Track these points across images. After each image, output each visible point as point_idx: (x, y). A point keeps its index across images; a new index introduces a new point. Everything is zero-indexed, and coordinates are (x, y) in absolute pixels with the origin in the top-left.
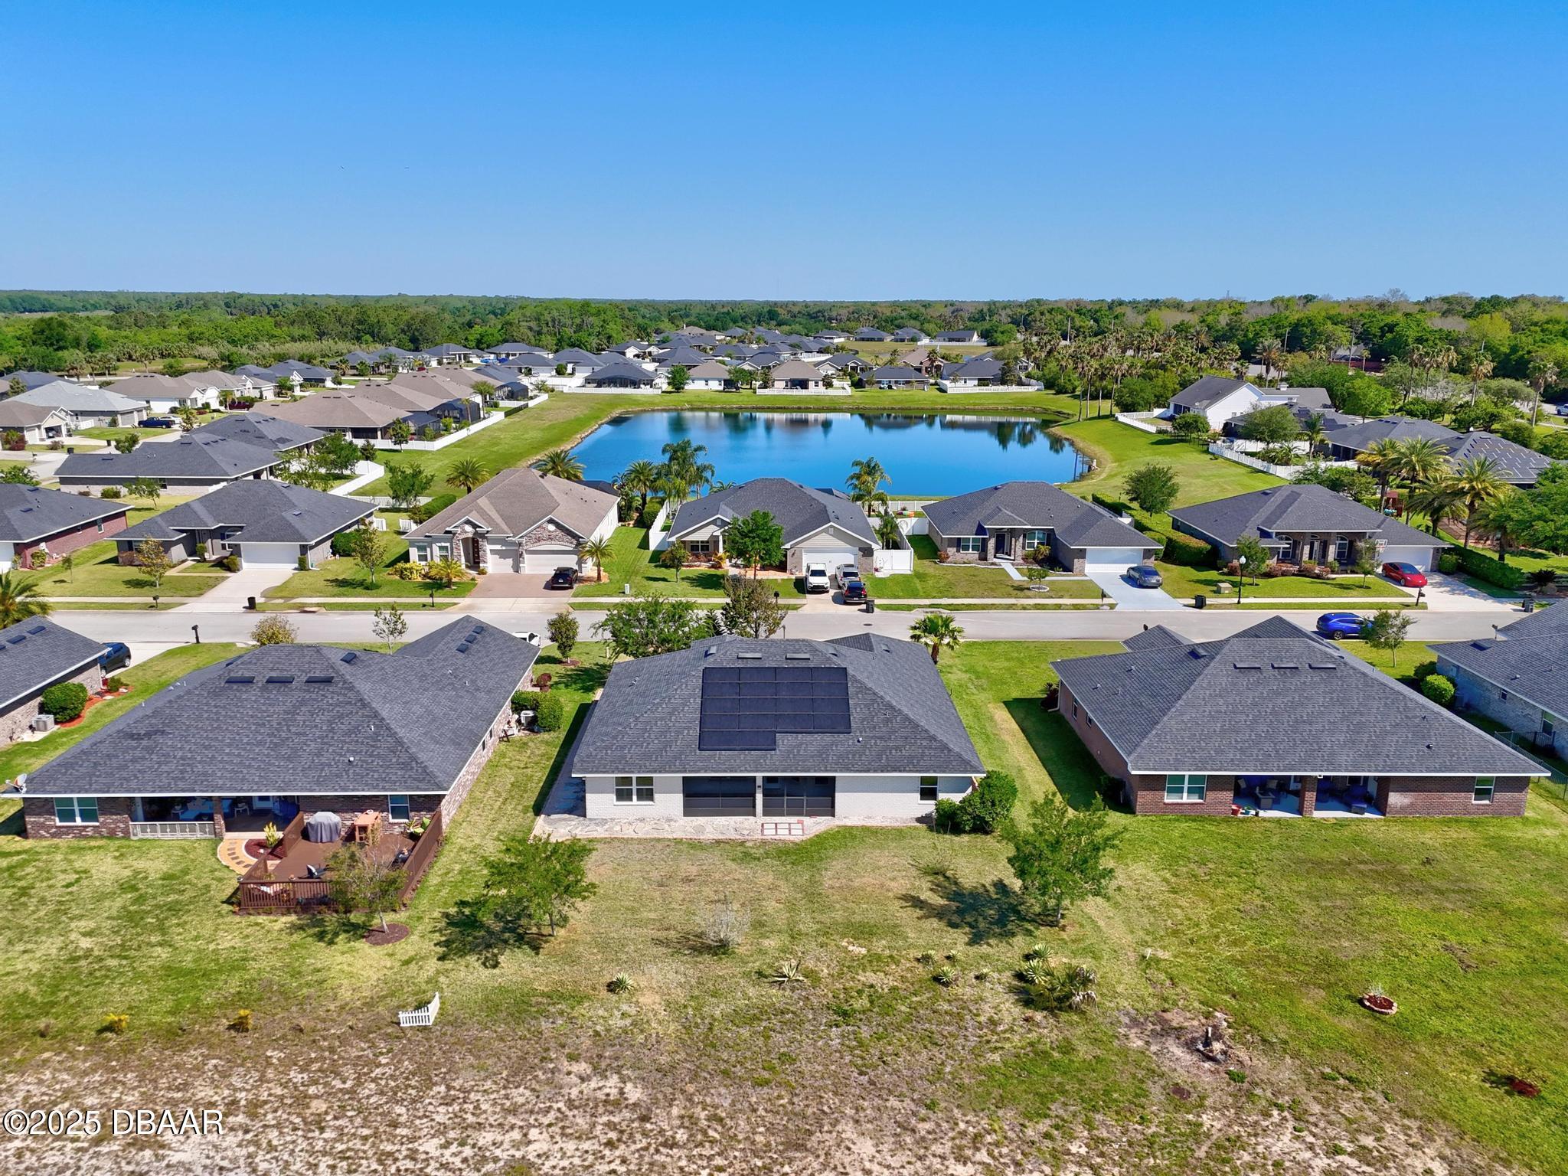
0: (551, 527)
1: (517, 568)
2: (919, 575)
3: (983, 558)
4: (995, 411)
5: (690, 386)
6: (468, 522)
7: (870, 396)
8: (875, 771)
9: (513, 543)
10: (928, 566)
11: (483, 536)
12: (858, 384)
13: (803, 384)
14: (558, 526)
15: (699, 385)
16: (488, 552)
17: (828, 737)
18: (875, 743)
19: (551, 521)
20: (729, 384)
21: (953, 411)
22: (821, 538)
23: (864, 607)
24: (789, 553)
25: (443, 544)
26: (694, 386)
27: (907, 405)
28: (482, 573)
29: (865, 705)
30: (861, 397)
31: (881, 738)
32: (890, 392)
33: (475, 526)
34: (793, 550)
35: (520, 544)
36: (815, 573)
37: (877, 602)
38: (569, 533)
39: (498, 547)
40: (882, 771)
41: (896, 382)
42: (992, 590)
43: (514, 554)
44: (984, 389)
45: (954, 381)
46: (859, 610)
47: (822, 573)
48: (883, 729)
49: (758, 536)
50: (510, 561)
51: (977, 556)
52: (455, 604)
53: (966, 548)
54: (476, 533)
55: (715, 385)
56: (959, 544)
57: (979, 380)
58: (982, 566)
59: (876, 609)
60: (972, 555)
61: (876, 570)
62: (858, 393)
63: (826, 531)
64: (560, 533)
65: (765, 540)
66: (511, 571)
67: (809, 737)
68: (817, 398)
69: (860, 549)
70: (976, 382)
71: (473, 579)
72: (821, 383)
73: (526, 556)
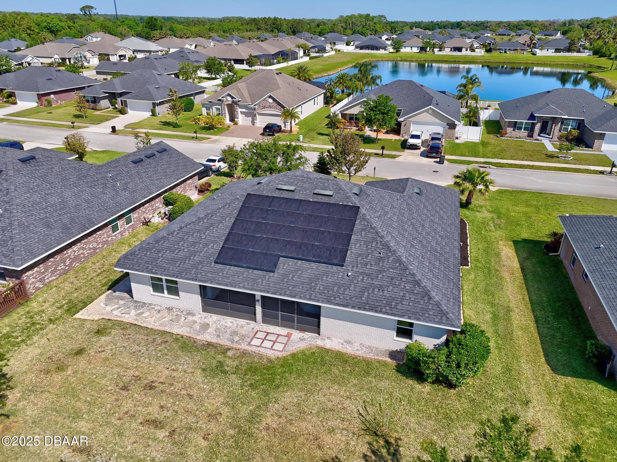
0: (271, 101)
1: (253, 123)
2: (483, 143)
3: (531, 136)
4: (562, 65)
5: (403, 50)
6: (229, 95)
7: (495, 56)
8: (353, 307)
9: (251, 109)
10: (492, 139)
11: (236, 103)
12: (489, 51)
13: (459, 49)
14: (274, 100)
15: (408, 50)
16: (239, 113)
17: (323, 267)
18: (362, 280)
19: (270, 97)
20: (423, 49)
21: (538, 65)
22: (424, 116)
23: (438, 160)
24: (403, 124)
25: (218, 107)
26: (405, 50)
27: (513, 61)
28: (236, 124)
29: (365, 242)
30: (488, 56)
31: (369, 275)
32: (505, 55)
33: (232, 98)
34: (405, 122)
35: (255, 109)
36: (413, 137)
37: (447, 157)
38: (280, 104)
39: (244, 110)
40: (360, 309)
41: (509, 49)
42: (531, 156)
43: (251, 114)
44: (558, 54)
45: (541, 49)
46: (435, 162)
47: (417, 137)
48: (374, 267)
49: (379, 110)
50: (250, 119)
51: (526, 134)
52: (209, 138)
53: (520, 129)
54: (233, 101)
55: (415, 50)
56: (515, 126)
57: (556, 49)
58: (528, 140)
59: (445, 162)
60: (523, 133)
61: (457, 138)
62: (487, 55)
63: (427, 111)
64: (275, 104)
65: (383, 114)
66: (251, 124)
67: (307, 264)
68: (465, 57)
69: (448, 124)
70: (554, 51)
71: (229, 127)
72: (469, 49)
73: (257, 116)
